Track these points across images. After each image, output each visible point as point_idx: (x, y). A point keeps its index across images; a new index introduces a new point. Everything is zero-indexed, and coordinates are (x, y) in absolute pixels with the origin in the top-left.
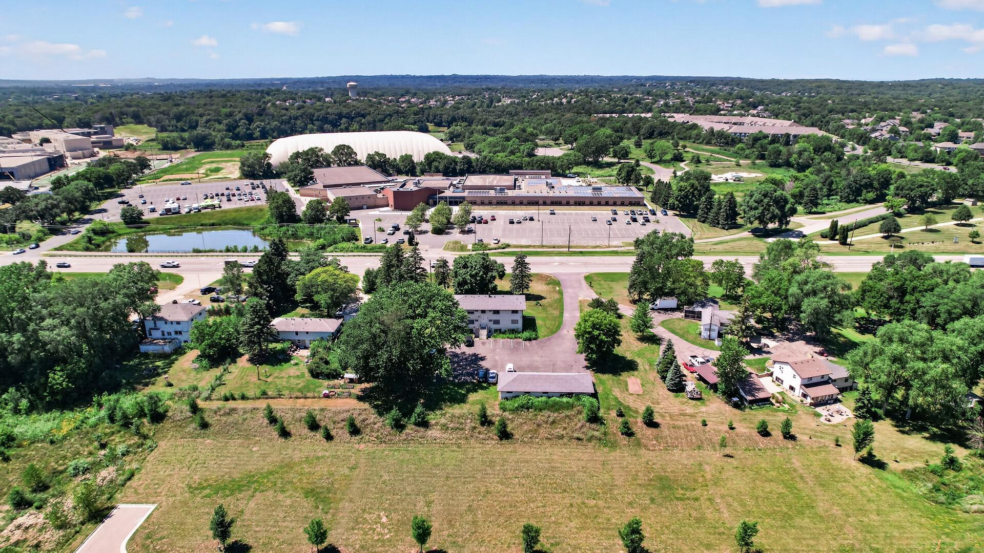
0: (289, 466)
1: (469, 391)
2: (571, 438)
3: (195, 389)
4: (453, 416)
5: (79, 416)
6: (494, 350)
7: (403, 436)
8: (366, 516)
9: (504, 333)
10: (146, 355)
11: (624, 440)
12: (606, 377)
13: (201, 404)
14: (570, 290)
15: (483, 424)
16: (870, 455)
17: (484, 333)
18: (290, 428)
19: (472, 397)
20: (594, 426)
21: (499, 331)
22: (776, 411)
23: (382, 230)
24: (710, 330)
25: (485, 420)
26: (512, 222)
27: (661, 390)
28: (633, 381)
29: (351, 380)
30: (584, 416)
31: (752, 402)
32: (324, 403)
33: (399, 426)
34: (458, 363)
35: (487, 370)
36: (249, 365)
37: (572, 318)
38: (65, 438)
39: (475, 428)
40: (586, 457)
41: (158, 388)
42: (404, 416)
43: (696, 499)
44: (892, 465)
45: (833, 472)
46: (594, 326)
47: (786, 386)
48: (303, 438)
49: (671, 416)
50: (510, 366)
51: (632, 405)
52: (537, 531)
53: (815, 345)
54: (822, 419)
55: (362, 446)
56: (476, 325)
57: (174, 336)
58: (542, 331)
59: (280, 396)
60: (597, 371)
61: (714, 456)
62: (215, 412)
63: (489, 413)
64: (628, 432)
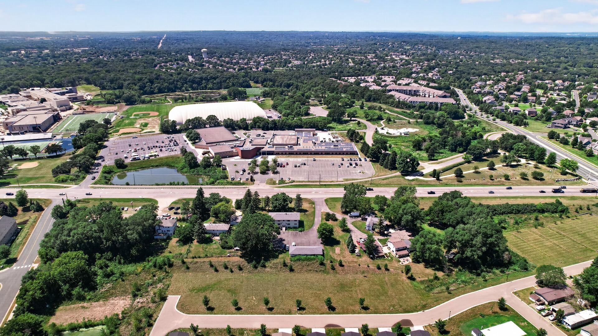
0: (220, 282)
1: (279, 254)
2: (314, 271)
3: (181, 254)
4: (274, 263)
5: (142, 265)
6: (288, 236)
7: (257, 271)
8: (249, 298)
9: (292, 228)
10: (157, 240)
11: (331, 271)
12: (328, 247)
13: (185, 260)
14: (318, 207)
15: (284, 266)
16: (412, 276)
17: (284, 229)
18: (218, 268)
19: (280, 256)
20: (322, 266)
21: (290, 228)
22: (385, 260)
23: (237, 172)
24: (369, 227)
25: (285, 265)
26: (296, 167)
27: (347, 252)
28: (337, 249)
29: (237, 250)
30: (318, 263)
31: (377, 257)
32: (228, 259)
33: (255, 267)
34: (275, 242)
35: (285, 245)
36: (198, 244)
37: (318, 221)
38: (140, 273)
39: (281, 267)
40: (318, 277)
41: (166, 253)
42: (257, 263)
43: (352, 291)
44: (418, 279)
45: (397, 281)
46: (324, 229)
47: (391, 250)
48: (223, 272)
49: (348, 262)
50: (293, 244)
51: (336, 258)
52: (300, 301)
53: (409, 232)
54: (400, 263)
55: (244, 274)
56: (281, 225)
57: (166, 232)
58: (306, 227)
59: (212, 256)
60: (325, 245)
61: (361, 276)
62: (191, 263)
63: (286, 262)
64: (333, 268)
